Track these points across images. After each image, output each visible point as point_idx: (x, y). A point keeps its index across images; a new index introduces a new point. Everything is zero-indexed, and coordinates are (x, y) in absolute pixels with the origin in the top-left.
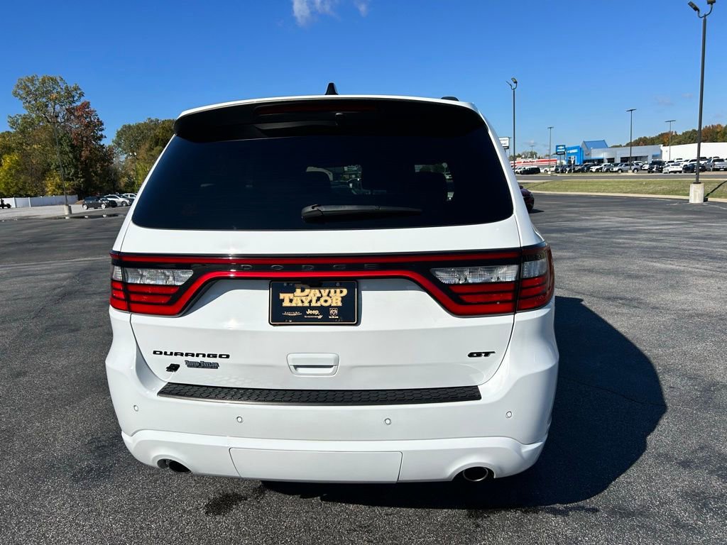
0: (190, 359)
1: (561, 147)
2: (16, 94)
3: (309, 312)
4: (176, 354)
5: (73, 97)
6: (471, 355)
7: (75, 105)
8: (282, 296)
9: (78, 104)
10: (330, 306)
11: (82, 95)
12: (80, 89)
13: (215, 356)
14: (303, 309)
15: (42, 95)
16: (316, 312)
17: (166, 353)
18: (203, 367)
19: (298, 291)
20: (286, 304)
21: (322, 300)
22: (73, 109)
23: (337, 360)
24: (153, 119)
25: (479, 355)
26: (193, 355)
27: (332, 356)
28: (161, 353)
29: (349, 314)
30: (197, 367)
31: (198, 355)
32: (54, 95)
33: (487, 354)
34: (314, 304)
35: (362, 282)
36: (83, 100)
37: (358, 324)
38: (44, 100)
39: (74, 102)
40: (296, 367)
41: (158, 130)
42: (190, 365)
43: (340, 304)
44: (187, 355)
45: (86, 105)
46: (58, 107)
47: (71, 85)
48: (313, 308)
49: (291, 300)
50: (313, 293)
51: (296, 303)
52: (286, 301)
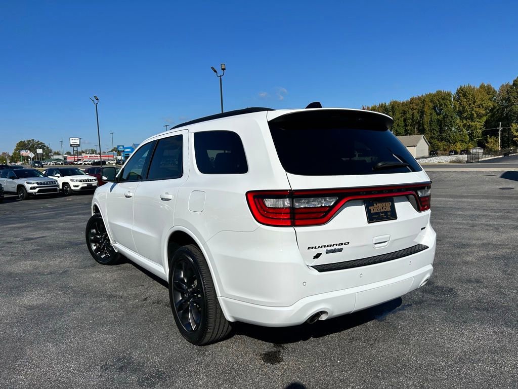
0: (329, 248)
1: (121, 147)
3: (381, 215)
4: (322, 247)
8: (370, 208)
10: (387, 211)
13: (342, 244)
14: (378, 213)
16: (383, 214)
17: (315, 248)
18: (336, 252)
19: (375, 204)
20: (372, 212)
21: (384, 208)
23: (390, 238)
25: (423, 229)
26: (331, 246)
28: (313, 248)
30: (332, 252)
31: (333, 245)
33: (425, 228)
34: (382, 211)
35: (395, 198)
37: (396, 219)
40: (375, 244)
42: (328, 252)
43: (390, 210)
44: (328, 246)
48: (382, 213)
49: (373, 210)
50: (380, 205)
51: (375, 211)
52: (372, 210)
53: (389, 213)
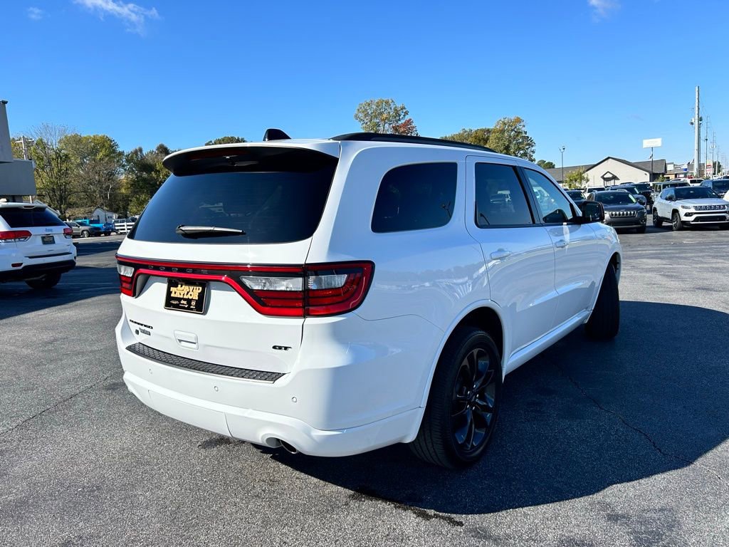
2: (357, 117)
3: (182, 302)
5: (400, 115)
6: (274, 347)
7: (400, 122)
8: (171, 289)
9: (403, 121)
10: (192, 299)
11: (406, 113)
12: (405, 108)
14: (180, 300)
15: (376, 117)
16: (185, 302)
19: (180, 286)
20: (173, 295)
21: (189, 294)
22: (398, 126)
23: (197, 338)
24: (467, 129)
25: (280, 348)
27: (193, 336)
29: (200, 306)
32: (385, 116)
33: (286, 348)
34: (185, 297)
36: (407, 118)
37: (205, 313)
38: (378, 121)
39: (399, 120)
40: (180, 341)
41: (470, 139)
43: (197, 298)
45: (409, 122)
46: (387, 125)
47: (399, 106)
48: (185, 299)
49: (175, 293)
50: (186, 288)
51: (177, 295)
52: (173, 292)
53: (193, 303)
